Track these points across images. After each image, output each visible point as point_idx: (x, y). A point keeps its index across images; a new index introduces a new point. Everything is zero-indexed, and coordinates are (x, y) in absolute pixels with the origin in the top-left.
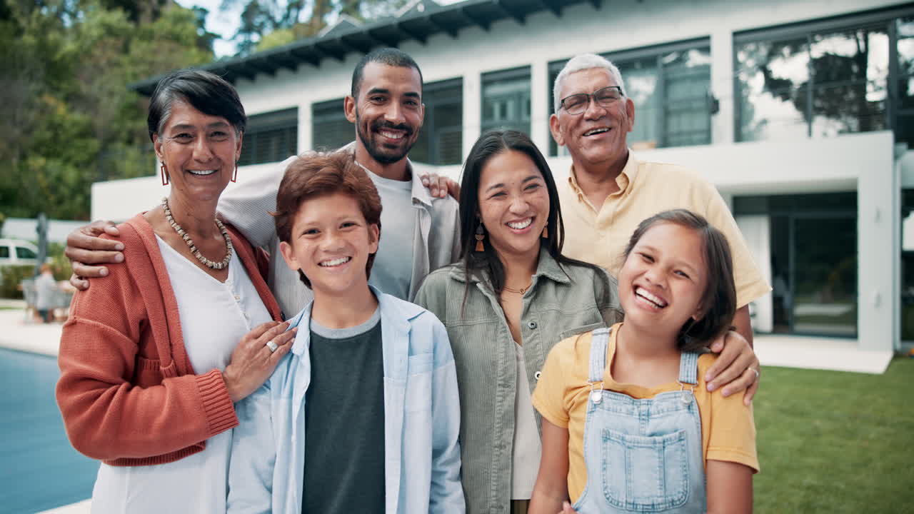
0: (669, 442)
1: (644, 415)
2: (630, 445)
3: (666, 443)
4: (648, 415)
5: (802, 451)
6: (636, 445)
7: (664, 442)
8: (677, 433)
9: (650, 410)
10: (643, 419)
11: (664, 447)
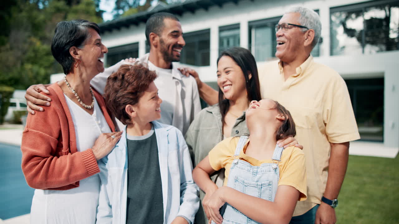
0: (264, 186)
1: (255, 173)
2: (246, 185)
3: (263, 186)
4: (257, 173)
5: (358, 191)
6: (248, 185)
7: (262, 185)
8: (268, 182)
9: (258, 171)
10: (254, 174)
11: (261, 188)
